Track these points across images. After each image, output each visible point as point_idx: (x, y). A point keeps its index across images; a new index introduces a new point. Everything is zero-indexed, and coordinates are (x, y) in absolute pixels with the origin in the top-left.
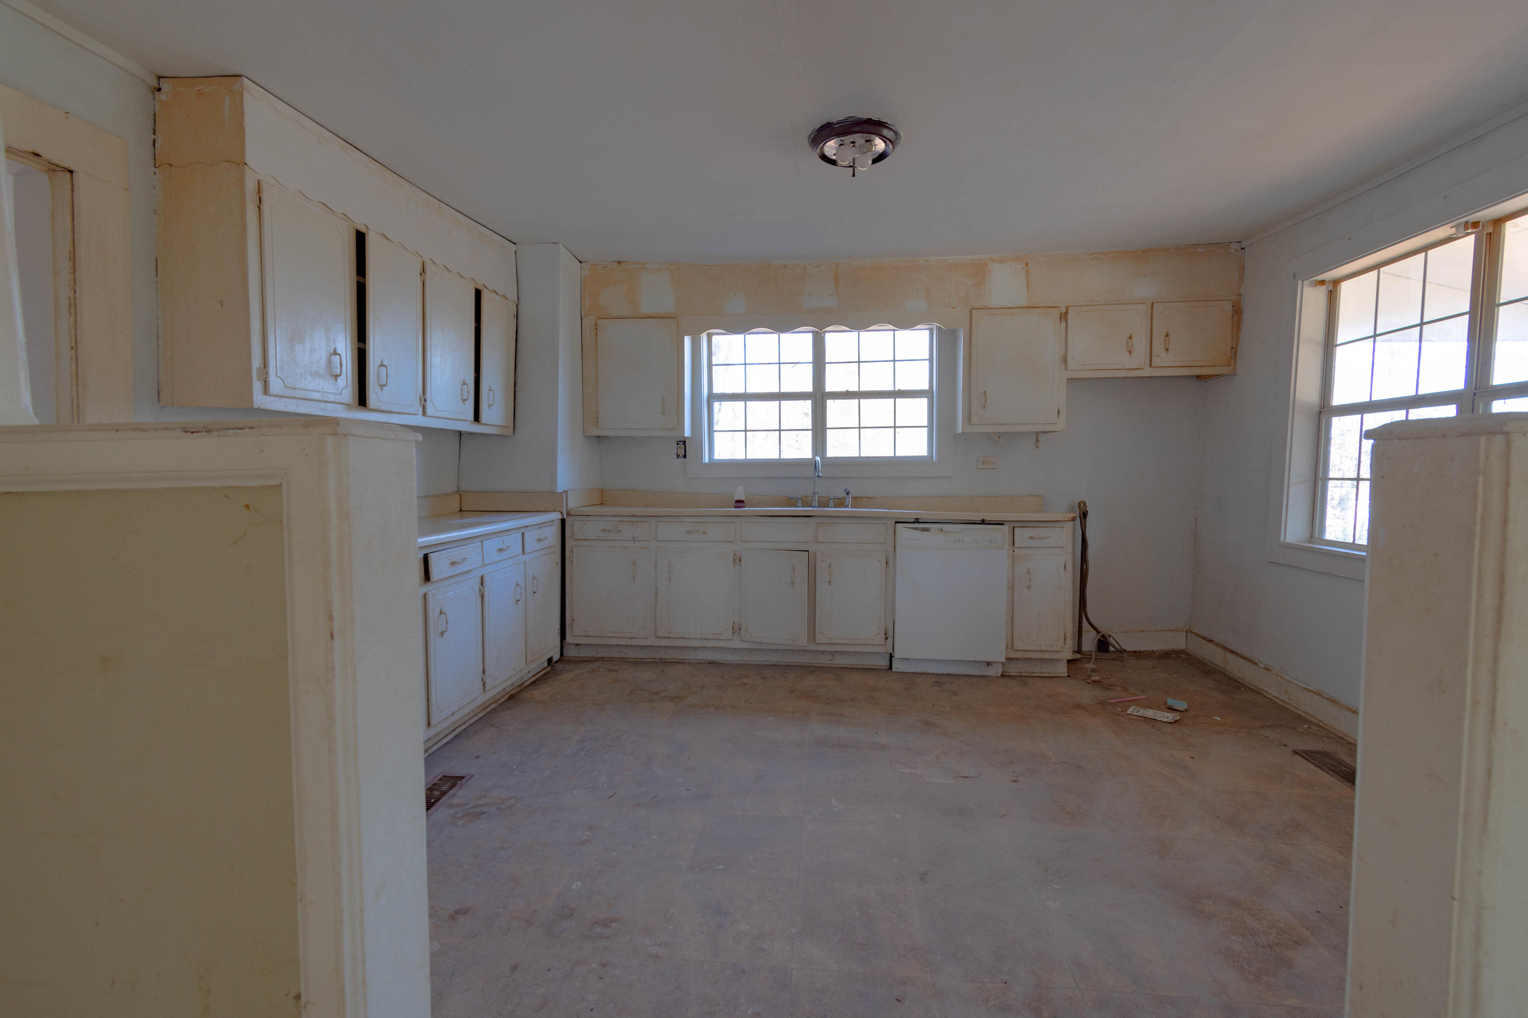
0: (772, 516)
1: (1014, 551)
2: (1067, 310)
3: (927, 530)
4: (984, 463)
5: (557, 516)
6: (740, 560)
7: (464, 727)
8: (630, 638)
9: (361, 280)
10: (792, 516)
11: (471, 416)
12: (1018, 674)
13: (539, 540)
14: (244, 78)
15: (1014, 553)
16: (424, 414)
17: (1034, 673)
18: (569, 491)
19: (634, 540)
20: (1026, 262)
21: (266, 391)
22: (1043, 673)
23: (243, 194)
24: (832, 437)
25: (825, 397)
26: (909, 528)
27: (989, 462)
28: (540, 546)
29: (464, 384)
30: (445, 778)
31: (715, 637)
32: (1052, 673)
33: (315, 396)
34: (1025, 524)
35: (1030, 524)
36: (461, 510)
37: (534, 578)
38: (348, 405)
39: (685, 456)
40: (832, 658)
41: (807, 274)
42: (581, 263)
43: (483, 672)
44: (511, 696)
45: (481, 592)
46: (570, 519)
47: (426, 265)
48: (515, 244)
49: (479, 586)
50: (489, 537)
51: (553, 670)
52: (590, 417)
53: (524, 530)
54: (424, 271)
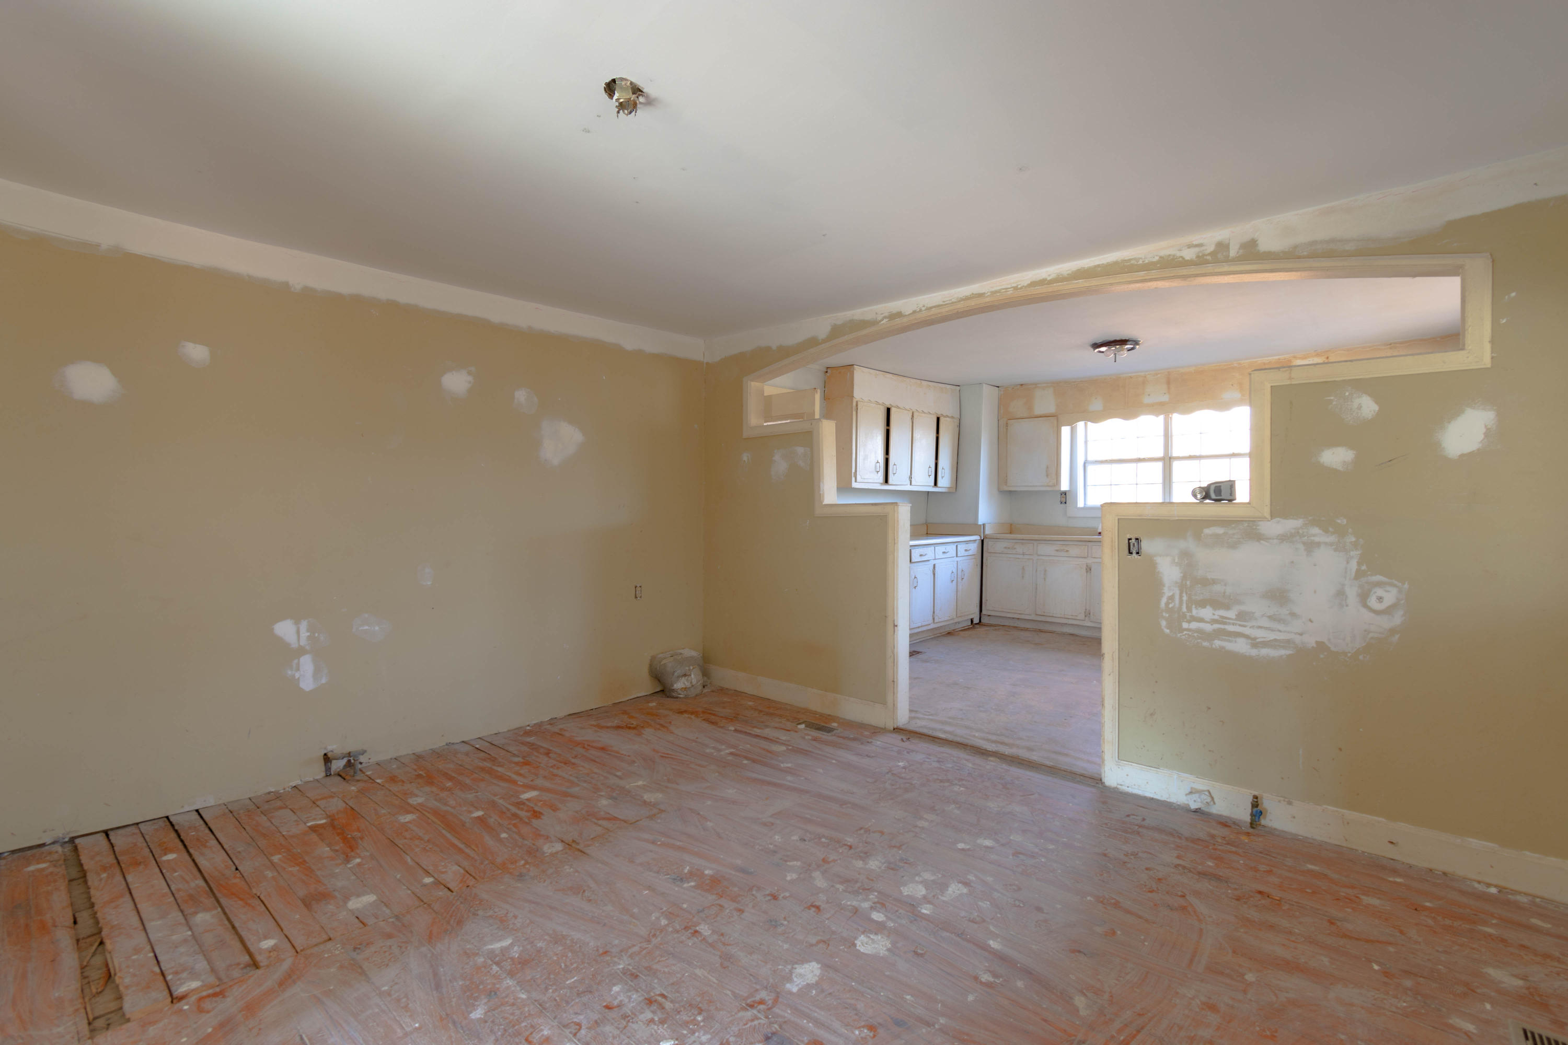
5: (977, 538)
6: (1090, 570)
7: (924, 639)
8: (1020, 614)
9: (888, 428)
11: (933, 484)
13: (966, 550)
14: (855, 366)
16: (911, 484)
18: (986, 524)
19: (1023, 554)
21: (856, 481)
23: (852, 408)
24: (1176, 487)
25: (1172, 460)
28: (967, 553)
29: (930, 467)
30: (914, 651)
31: (1073, 617)
33: (870, 481)
36: (927, 533)
37: (962, 571)
38: (882, 484)
39: (1066, 503)
41: (1147, 381)
42: (998, 387)
43: (934, 612)
44: (949, 633)
45: (934, 572)
46: (986, 540)
47: (914, 414)
48: (960, 386)
49: (933, 569)
50: (938, 545)
51: (973, 627)
52: (1002, 480)
53: (957, 544)
54: (913, 417)
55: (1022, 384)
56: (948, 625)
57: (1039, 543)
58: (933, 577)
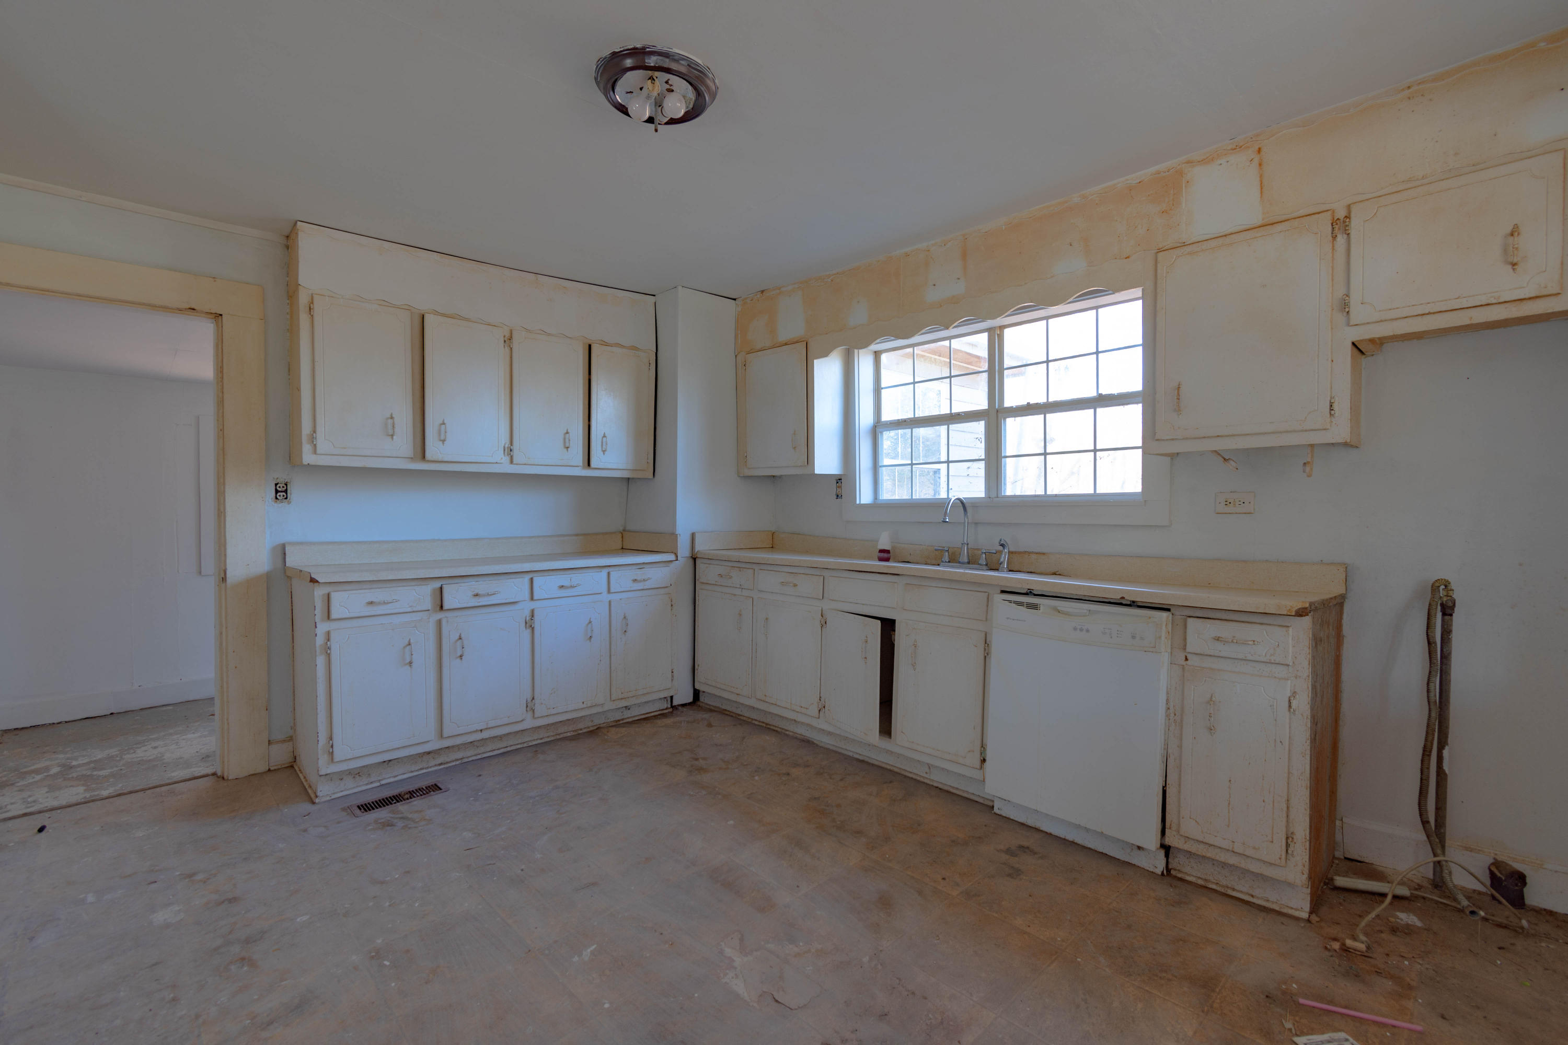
0: (859, 571)
1: (1186, 659)
2: (1349, 212)
3: (1034, 607)
4: (1227, 503)
5: (670, 557)
6: (826, 623)
8: (737, 694)
9: (422, 353)
10: (879, 573)
11: (579, 462)
12: (1200, 882)
13: (636, 580)
14: (300, 224)
15: (1188, 662)
17: (1234, 890)
18: (696, 533)
19: (741, 588)
20: (1257, 148)
22: (1252, 896)
23: (299, 307)
24: (1010, 467)
25: (1000, 415)
26: (1010, 602)
27: (1238, 503)
28: (640, 586)
29: (566, 433)
32: (1273, 902)
33: (369, 453)
34: (1206, 614)
35: (1218, 615)
36: (622, 548)
37: (623, 617)
38: (411, 459)
39: (842, 497)
40: (928, 771)
41: (931, 257)
42: (735, 299)
43: (531, 699)
44: (597, 729)
45: (530, 624)
46: (698, 561)
47: (514, 333)
48: (654, 295)
49: (528, 619)
50: (546, 574)
51: (672, 712)
52: (742, 457)
53: (610, 569)
54: (511, 338)
55: (763, 289)
56: (587, 716)
57: (761, 569)
58: (527, 633)
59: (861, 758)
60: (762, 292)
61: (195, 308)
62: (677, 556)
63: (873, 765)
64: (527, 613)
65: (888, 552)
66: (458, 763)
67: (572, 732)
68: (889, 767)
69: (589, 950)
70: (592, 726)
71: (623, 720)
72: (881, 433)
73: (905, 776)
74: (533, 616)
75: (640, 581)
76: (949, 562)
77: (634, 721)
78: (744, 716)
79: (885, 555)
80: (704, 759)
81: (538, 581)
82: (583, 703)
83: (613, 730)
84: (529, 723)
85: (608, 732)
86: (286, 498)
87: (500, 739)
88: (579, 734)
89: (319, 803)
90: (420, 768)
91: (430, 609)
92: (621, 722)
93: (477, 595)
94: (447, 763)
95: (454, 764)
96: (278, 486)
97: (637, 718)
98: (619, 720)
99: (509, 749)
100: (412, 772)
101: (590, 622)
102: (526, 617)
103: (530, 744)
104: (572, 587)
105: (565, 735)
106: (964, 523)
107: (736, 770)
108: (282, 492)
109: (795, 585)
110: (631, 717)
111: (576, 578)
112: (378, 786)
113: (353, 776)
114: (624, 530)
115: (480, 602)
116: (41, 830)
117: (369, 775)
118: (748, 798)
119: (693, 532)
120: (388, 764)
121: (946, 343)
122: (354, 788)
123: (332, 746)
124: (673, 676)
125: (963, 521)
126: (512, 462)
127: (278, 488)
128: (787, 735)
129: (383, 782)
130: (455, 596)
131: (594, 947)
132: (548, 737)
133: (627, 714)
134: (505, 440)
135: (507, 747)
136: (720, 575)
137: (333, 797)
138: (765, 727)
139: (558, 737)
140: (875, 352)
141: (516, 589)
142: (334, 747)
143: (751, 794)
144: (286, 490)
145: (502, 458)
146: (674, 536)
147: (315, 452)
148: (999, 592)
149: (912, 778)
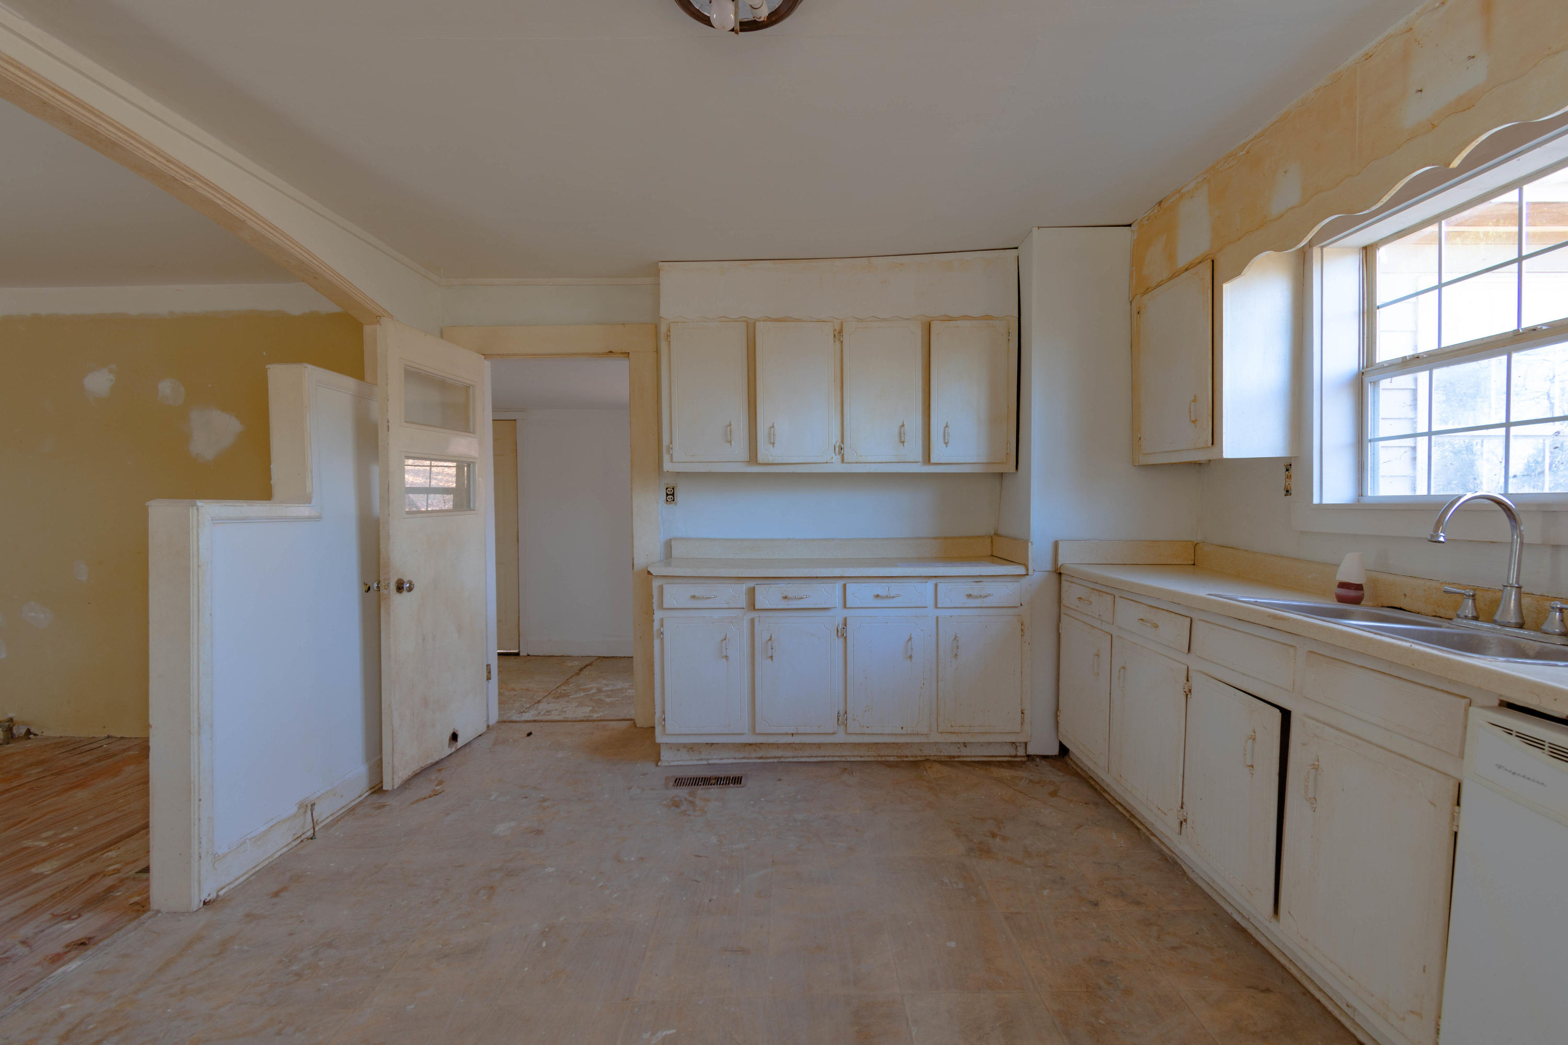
8: (1095, 764)
11: (917, 457)
13: (972, 595)
14: (660, 264)
19: (1100, 620)
26: (1509, 732)
29: (902, 426)
33: (714, 459)
36: (992, 555)
37: (955, 639)
38: (747, 463)
39: (1290, 492)
41: (1416, 40)
42: (1130, 225)
43: (844, 712)
44: (925, 760)
45: (842, 632)
46: (1063, 578)
47: (844, 324)
48: (1017, 248)
49: (840, 626)
50: (860, 581)
51: (1023, 763)
52: (1136, 439)
53: (938, 580)
54: (841, 332)
55: (1160, 200)
56: (915, 743)
57: (1121, 597)
58: (839, 642)
59: (1244, 924)
60: (1160, 203)
61: (613, 351)
62: (1028, 570)
63: (1257, 943)
64: (839, 621)
65: (1359, 587)
66: (775, 760)
67: (896, 757)
68: (1283, 961)
69: (665, 1033)
70: (921, 756)
71: (959, 757)
72: (1375, 383)
73: (1306, 992)
74: (845, 625)
75: (976, 597)
76: (1476, 618)
77: (974, 762)
78: (1109, 794)
79: (1352, 593)
80: (1004, 839)
81: (852, 587)
82: (902, 728)
83: (937, 767)
84: (841, 738)
85: (930, 768)
86: (674, 500)
87: (818, 746)
88: (903, 761)
89: (660, 766)
90: (743, 756)
91: (744, 607)
92: (957, 759)
93: (785, 598)
94: (767, 758)
95: (772, 760)
96: (668, 490)
97: (977, 759)
98: (954, 757)
99: (826, 759)
100: (735, 758)
101: (910, 639)
102: (838, 625)
103: (849, 759)
104: (887, 597)
105: (888, 759)
106: (1512, 543)
107: (1029, 870)
108: (670, 495)
109: (1156, 626)
110: (972, 756)
111: (895, 588)
112: (706, 765)
113: (687, 750)
114: (996, 534)
115: (788, 605)
116: (529, 734)
117: (700, 752)
118: (1007, 918)
119: (1057, 540)
120: (711, 746)
121: (1513, 196)
122: (688, 760)
123: (664, 720)
124: (1023, 719)
125: (1510, 541)
126: (843, 461)
127: (668, 492)
128: (1149, 841)
129: (711, 762)
130: (767, 596)
131: (672, 1031)
132: (869, 756)
133: (965, 752)
134: (835, 439)
135: (825, 756)
136: (1080, 598)
137: (672, 764)
138: (1128, 819)
139: (879, 759)
140: (1365, 248)
141: (829, 594)
142: (666, 720)
143: (1018, 913)
144: (674, 493)
145: (832, 458)
146: (1023, 543)
147: (672, 461)
148: (1496, 703)
149: (1318, 1001)
